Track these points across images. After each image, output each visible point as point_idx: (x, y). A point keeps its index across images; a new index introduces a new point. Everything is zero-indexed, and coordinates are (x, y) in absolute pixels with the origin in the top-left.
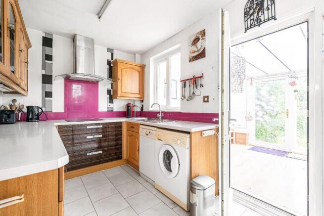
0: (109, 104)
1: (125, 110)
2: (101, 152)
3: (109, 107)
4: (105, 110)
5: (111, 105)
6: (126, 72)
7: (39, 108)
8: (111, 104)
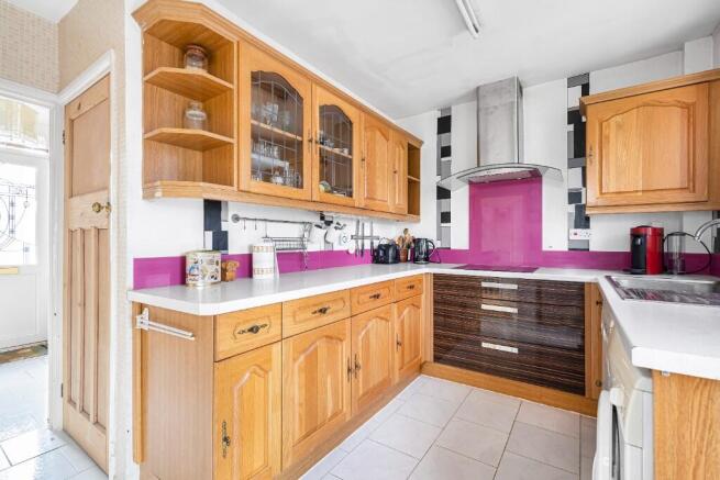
0: (573, 231)
1: (626, 247)
2: (515, 350)
3: (572, 237)
4: (564, 247)
5: (582, 234)
6: (619, 126)
7: (427, 241)
8: (578, 231)
